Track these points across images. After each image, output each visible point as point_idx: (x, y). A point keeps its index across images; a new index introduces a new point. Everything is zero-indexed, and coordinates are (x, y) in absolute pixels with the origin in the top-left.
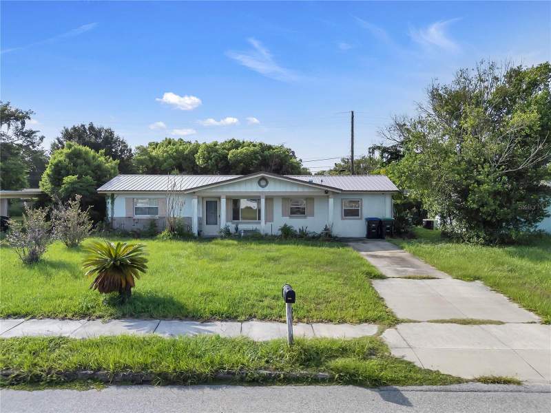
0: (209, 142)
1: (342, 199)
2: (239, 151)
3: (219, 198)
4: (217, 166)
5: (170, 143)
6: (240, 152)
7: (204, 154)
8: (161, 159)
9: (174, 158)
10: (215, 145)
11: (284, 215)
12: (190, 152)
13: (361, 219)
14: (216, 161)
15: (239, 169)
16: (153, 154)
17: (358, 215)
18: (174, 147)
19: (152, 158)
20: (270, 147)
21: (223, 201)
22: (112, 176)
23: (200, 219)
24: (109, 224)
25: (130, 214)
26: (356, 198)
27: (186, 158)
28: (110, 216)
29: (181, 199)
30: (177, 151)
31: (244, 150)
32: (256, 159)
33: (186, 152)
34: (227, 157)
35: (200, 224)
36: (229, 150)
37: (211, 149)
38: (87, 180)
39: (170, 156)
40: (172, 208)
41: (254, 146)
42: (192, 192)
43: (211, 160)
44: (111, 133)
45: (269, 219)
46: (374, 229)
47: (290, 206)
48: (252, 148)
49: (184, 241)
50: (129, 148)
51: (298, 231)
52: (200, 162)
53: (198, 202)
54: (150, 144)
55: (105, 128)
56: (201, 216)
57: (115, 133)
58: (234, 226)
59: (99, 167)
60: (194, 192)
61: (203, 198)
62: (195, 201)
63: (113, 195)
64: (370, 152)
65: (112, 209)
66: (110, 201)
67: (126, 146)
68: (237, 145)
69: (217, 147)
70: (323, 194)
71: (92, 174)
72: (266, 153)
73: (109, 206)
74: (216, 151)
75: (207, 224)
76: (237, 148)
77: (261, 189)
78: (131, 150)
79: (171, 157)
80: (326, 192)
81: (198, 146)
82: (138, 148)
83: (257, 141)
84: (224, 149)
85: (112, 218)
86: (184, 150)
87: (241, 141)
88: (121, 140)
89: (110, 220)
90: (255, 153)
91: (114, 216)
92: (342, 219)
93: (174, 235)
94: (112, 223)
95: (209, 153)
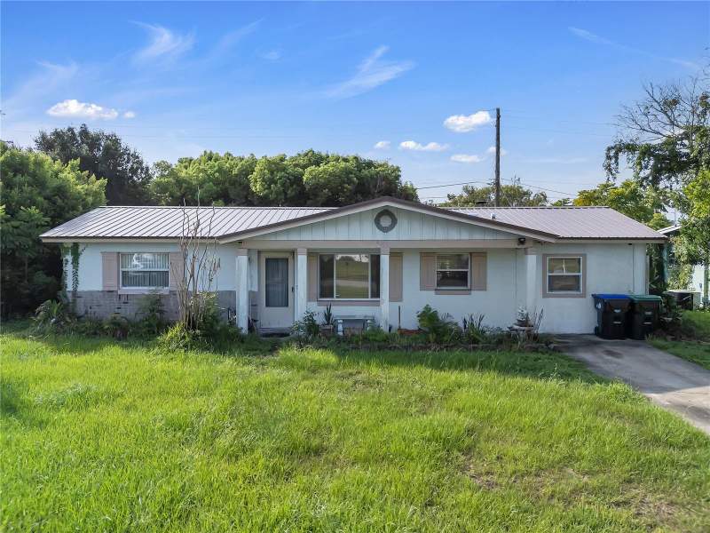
0: (273, 155)
1: (545, 256)
2: (321, 168)
3: (293, 253)
4: (286, 194)
5: (210, 159)
6: (324, 171)
7: (264, 174)
8: (194, 183)
9: (217, 182)
10: (282, 160)
11: (423, 287)
12: (241, 171)
13: (583, 296)
14: (283, 185)
15: (321, 199)
16: (183, 174)
17: (578, 289)
18: (216, 164)
19: (179, 182)
20: (370, 164)
21: (302, 260)
22: (87, 208)
23: (253, 297)
24: (68, 305)
25: (113, 284)
26: (573, 252)
27: (235, 181)
28: (70, 288)
29: (212, 256)
30: (220, 170)
31: (329, 168)
32: (350, 182)
33: (235, 172)
34: (301, 180)
35: (253, 305)
36: (304, 167)
37: (276, 166)
38: (30, 215)
39: (209, 178)
40: (192, 276)
41: (346, 160)
42: (235, 242)
43: (276, 183)
44: (116, 142)
45: (396, 296)
46: (617, 318)
47: (435, 268)
48: (343, 164)
49: (215, 352)
50: (144, 165)
51: (461, 325)
52: (257, 187)
53: (249, 260)
54: (181, 161)
55: (107, 133)
56: (255, 289)
57: (122, 142)
58: (323, 309)
59: (61, 191)
60: (240, 242)
61: (259, 252)
62: (243, 259)
63: (76, 246)
64: (609, 157)
65: (75, 274)
66: (69, 257)
67: (141, 163)
68: (318, 160)
69: (285, 163)
70: (514, 245)
71: (46, 204)
72: (365, 172)
73: (69, 268)
74: (284, 169)
75: (267, 305)
76: (317, 164)
77: (380, 236)
78: (147, 169)
79: (210, 180)
80: (522, 241)
81: (254, 162)
82: (158, 165)
83: (351, 154)
84: (296, 166)
85: (75, 293)
86: (232, 167)
87: (324, 154)
88: (131, 153)
89: (69, 295)
90: (347, 172)
91: (79, 289)
92: (545, 296)
93: (195, 337)
94: (74, 301)
95: (272, 173)
